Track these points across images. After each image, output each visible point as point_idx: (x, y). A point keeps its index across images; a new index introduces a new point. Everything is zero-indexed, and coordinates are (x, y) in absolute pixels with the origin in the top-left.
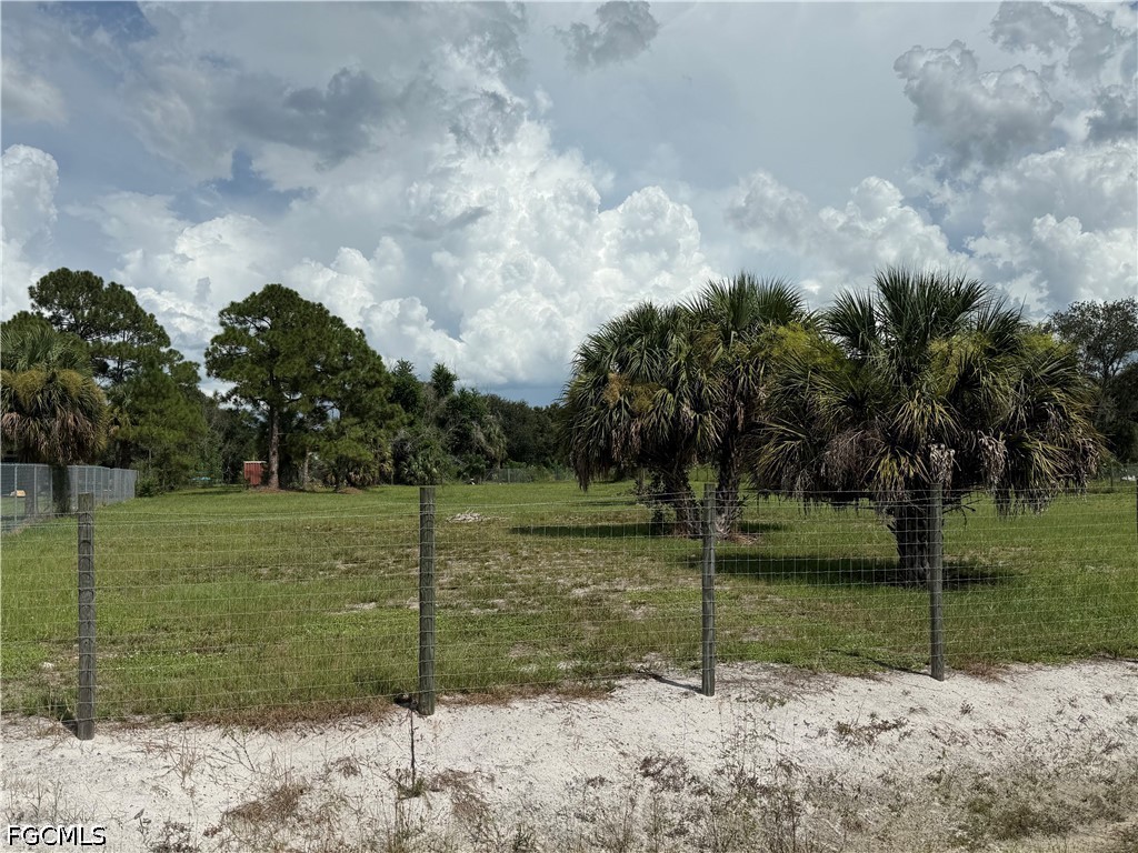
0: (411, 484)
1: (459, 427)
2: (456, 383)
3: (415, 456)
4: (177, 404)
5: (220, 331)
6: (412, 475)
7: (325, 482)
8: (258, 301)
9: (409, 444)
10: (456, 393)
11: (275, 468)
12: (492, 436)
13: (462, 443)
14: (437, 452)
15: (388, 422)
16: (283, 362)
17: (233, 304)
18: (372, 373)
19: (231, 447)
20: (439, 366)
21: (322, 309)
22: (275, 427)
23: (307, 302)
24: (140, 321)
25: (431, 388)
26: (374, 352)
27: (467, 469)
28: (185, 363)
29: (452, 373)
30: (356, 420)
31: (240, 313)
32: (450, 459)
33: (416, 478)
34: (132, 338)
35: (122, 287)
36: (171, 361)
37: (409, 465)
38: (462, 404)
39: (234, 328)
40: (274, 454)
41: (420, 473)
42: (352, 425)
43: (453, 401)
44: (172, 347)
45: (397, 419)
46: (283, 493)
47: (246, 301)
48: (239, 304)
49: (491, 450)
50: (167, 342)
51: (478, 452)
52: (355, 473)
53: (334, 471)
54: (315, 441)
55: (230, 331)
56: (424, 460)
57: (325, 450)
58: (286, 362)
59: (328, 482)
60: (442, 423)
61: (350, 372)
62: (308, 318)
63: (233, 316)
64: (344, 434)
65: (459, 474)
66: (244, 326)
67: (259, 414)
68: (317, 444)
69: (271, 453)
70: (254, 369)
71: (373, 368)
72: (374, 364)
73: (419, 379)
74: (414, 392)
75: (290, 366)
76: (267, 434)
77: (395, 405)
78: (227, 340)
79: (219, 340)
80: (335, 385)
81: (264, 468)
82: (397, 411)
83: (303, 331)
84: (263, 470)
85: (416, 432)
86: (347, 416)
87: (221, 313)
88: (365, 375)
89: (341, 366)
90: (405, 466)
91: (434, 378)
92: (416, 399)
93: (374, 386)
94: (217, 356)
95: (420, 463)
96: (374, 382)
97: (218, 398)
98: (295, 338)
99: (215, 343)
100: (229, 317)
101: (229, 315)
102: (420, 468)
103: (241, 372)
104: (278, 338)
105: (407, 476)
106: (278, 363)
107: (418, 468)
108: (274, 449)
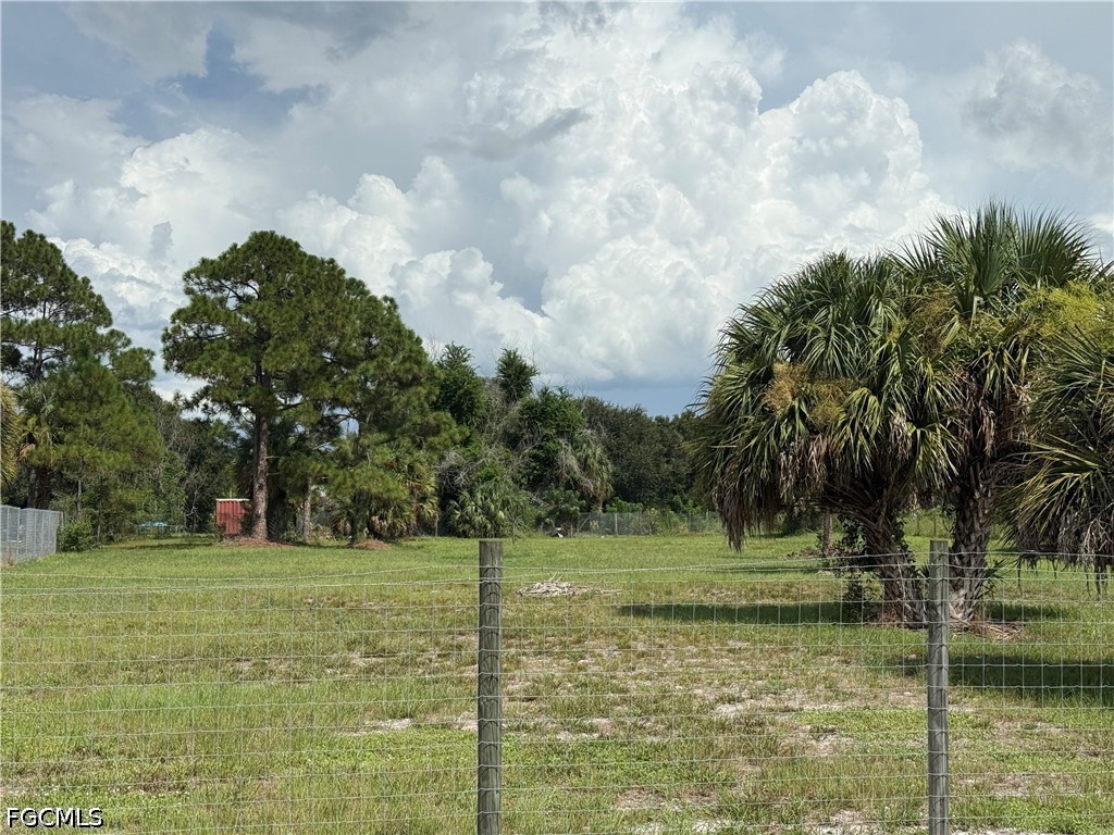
0: (465, 535)
1: (539, 447)
2: (534, 380)
3: (471, 493)
4: (120, 411)
5: (185, 302)
6: (466, 522)
7: (335, 530)
8: (242, 255)
9: (462, 474)
10: (535, 395)
11: (262, 508)
12: (590, 461)
13: (543, 473)
14: (505, 487)
15: (430, 439)
16: (276, 348)
17: (204, 261)
18: (408, 365)
19: (197, 477)
20: (509, 354)
21: (334, 268)
22: (263, 447)
23: (312, 258)
24: (69, 288)
25: (497, 389)
26: (411, 334)
27: (550, 514)
28: (134, 351)
29: (529, 363)
30: (384, 436)
31: (213, 276)
32: (524, 497)
33: (473, 527)
34: (56, 314)
35: (42, 237)
36: (112, 347)
37: (462, 507)
38: (543, 411)
39: (204, 297)
40: (261, 488)
41: (479, 519)
42: (377, 444)
43: (530, 408)
44: (114, 327)
45: (445, 435)
46: (274, 547)
47: (223, 257)
48: (212, 262)
49: (589, 484)
50: (109, 322)
51: (568, 486)
52: (381, 518)
53: (349, 514)
54: (322, 468)
55: (199, 302)
56: (486, 498)
57: (336, 482)
58: (281, 348)
59: (339, 532)
60: (512, 441)
61: (375, 363)
62: (313, 282)
63: (204, 280)
64: (365, 458)
65: (539, 520)
66: (219, 295)
67: (240, 428)
68: (324, 472)
69: (257, 486)
70: (233, 360)
71: (410, 357)
72: (411, 351)
73: (479, 374)
74: (471, 393)
75: (286, 355)
76: (251, 457)
77: (442, 413)
78: (194, 315)
79: (183, 316)
80: (352, 383)
81: (246, 509)
82: (445, 423)
83: (305, 301)
84: (244, 511)
85: (473, 454)
86: (370, 430)
87: (187, 276)
88: (397, 368)
89: (361, 354)
90: (456, 508)
91: (501, 371)
92: (473, 404)
93: (410, 384)
94: (180, 340)
95: (480, 503)
96: (410, 377)
97: (181, 403)
98: (293, 313)
99: (177, 321)
100: (198, 281)
101: (198, 278)
102: (479, 510)
103: (215, 363)
104: (269, 312)
105: (459, 522)
106: (269, 350)
107: (476, 511)
108: (262, 480)
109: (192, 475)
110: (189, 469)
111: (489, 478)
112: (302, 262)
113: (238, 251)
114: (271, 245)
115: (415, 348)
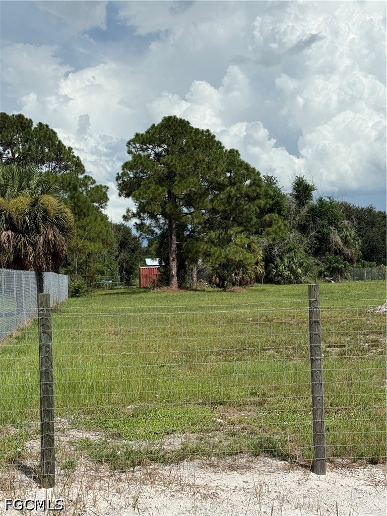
0: (278, 283)
1: (319, 232)
2: (314, 193)
3: (281, 259)
5: (129, 158)
6: (279, 275)
7: (210, 282)
8: (158, 130)
9: (276, 249)
10: (314, 202)
11: (174, 271)
12: (348, 238)
13: (321, 247)
14: (300, 255)
15: (267, 229)
16: (180, 182)
17: (137, 135)
18: (253, 188)
20: (299, 179)
21: (209, 134)
22: (174, 237)
23: (197, 130)
24: (61, 154)
25: (293, 199)
26: (254, 169)
27: (327, 269)
28: (97, 187)
29: (311, 184)
30: (241, 229)
31: (143, 143)
32: (312, 260)
33: (284, 278)
34: (55, 168)
36: (86, 185)
37: (277, 267)
38: (320, 211)
39: (140, 155)
40: (173, 260)
41: (286, 273)
42: (237, 233)
43: (312, 209)
44: (86, 174)
45: (275, 227)
46: (183, 292)
47: (148, 132)
48: (142, 135)
49: (348, 252)
50: (83, 171)
51: (336, 254)
52: (236, 274)
53: (217, 273)
54: (207, 247)
55: (137, 158)
56: (290, 262)
57: (216, 255)
58: (183, 182)
59: (213, 283)
60: (303, 229)
61: (236, 188)
62: (199, 143)
63: (138, 145)
64: (231, 241)
65: (320, 274)
66: (146, 153)
67: (155, 227)
68: (209, 250)
69: (171, 259)
70: (158, 189)
71: (254, 183)
72: (255, 180)
73: (283, 192)
74: (279, 203)
75: (186, 185)
76: (166, 243)
77: (273, 214)
78: (135, 165)
79: (129, 166)
80: (221, 199)
81: (160, 272)
82: (275, 220)
83: (195, 154)
84: (159, 273)
85: (282, 237)
86: (233, 225)
87: (129, 143)
88: (248, 189)
89: (227, 183)
90: (273, 268)
91: (295, 189)
92: (280, 209)
93: (254, 199)
94: (126, 180)
95: (286, 264)
96: (255, 195)
97: (130, 214)
98: (188, 161)
99: (125, 169)
100: (134, 146)
101: (135, 144)
102: (286, 269)
103: (148, 191)
104: (176, 162)
105: (275, 276)
106: (176, 183)
107: (285, 269)
108: (174, 256)
109: (122, 254)
110: (120, 251)
111: (290, 250)
112: (191, 132)
113: (156, 128)
114: (174, 123)
115: (257, 178)
